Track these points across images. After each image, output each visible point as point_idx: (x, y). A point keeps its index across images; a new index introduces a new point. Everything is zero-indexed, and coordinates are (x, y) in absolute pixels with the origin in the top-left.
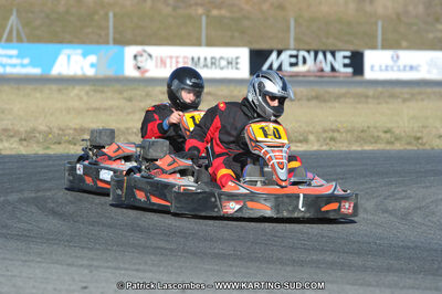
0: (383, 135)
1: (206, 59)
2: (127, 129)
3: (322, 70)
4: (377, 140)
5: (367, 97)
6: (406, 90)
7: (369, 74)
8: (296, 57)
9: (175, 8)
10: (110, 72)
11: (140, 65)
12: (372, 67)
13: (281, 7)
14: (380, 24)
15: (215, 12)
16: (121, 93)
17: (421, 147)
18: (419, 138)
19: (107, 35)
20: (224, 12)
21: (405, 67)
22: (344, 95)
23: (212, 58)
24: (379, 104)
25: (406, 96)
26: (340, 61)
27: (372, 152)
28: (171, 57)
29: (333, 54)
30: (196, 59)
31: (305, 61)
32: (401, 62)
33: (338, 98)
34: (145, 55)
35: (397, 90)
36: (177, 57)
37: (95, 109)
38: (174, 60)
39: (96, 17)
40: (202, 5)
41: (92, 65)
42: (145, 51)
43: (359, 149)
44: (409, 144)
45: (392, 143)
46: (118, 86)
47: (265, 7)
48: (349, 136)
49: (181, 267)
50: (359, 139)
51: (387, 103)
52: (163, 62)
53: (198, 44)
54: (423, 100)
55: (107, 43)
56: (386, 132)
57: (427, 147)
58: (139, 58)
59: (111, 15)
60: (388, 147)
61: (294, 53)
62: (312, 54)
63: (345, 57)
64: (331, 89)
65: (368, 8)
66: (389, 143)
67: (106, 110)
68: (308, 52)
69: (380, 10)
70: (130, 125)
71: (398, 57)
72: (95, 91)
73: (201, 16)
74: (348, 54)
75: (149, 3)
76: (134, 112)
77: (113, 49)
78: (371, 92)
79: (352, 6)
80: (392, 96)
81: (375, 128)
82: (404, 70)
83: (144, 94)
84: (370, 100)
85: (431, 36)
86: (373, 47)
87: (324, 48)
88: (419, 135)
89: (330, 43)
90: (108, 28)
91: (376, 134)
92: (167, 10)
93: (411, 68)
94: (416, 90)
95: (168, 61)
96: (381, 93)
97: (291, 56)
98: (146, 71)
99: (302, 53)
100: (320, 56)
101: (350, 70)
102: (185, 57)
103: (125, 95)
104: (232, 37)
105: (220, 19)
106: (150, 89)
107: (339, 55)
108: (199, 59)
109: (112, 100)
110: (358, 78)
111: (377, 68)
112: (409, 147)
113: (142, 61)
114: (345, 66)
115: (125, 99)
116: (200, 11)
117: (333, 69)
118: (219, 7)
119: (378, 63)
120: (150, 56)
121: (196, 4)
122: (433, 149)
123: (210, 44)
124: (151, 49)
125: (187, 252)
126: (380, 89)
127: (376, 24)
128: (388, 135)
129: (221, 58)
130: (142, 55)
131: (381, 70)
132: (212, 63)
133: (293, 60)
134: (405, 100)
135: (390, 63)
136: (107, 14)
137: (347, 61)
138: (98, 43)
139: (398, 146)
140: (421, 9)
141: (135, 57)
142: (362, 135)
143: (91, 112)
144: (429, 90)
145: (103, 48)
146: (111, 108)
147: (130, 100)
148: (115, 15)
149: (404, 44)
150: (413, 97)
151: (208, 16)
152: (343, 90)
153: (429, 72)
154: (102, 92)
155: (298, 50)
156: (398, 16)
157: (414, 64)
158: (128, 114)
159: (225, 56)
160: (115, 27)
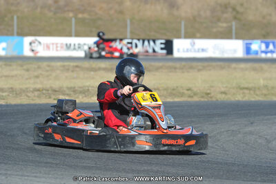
0: (186, 92)
1: (75, 45)
2: (27, 88)
3: (147, 52)
4: (182, 95)
5: (175, 68)
6: (199, 64)
7: (176, 54)
8: (131, 43)
9: (55, 13)
10: (15, 53)
11: (34, 49)
12: (178, 49)
13: (121, 12)
14: (183, 23)
15: (80, 16)
16: (22, 66)
17: (210, 99)
18: (208, 94)
19: (13, 30)
20: (86, 16)
21: (199, 49)
22: (161, 67)
23: (79, 44)
24: (183, 72)
25: (200, 68)
26: (158, 46)
27: (179, 102)
28: (53, 44)
29: (154, 41)
30: (68, 45)
31: (136, 46)
32: (196, 47)
33: (158, 69)
34: (37, 43)
35: (194, 64)
36: (57, 44)
37: (6, 76)
38: (55, 46)
39: (6, 19)
40: (72, 11)
41: (4, 49)
42: (36, 40)
43: (172, 100)
44: (202, 97)
45: (192, 97)
46: (20, 62)
47: (112, 12)
48: (165, 92)
49: (62, 175)
50: (171, 95)
51: (188, 72)
52: (48, 47)
53: (70, 35)
54: (210, 70)
55: (12, 35)
56: (188, 90)
57: (214, 99)
58: (33, 45)
59: (15, 17)
60: (190, 99)
61: (130, 41)
62: (141, 41)
63: (161, 44)
64: (153, 63)
65: (175, 13)
66: (190, 96)
67: (12, 76)
68: (139, 40)
69: (183, 14)
70: (28, 86)
71: (194, 43)
72: (6, 65)
73: (71, 18)
74: (163, 41)
75: (39, 10)
76: (30, 78)
77: (16, 39)
78: (178, 65)
79: (166, 11)
80: (191, 68)
81: (182, 87)
82: (198, 51)
83: (36, 67)
84: (177, 70)
85: (215, 30)
86: (179, 37)
87: (148, 38)
88: (208, 91)
89: (152, 34)
90: (13, 26)
91: (182, 91)
92: (50, 14)
93: (203, 50)
94: (206, 64)
95: (51, 47)
96: (184, 66)
97: (128, 43)
98: (37, 53)
99: (135, 41)
100: (146, 43)
101: (164, 52)
102: (62, 44)
103: (25, 67)
104: (91, 31)
105: (83, 20)
106: (40, 63)
107: (158, 42)
108: (70, 45)
109: (16, 70)
110: (169, 57)
111: (181, 50)
112: (202, 100)
113: (35, 46)
114: (162, 49)
115: (24, 69)
116: (71, 15)
117: (154, 51)
118: (83, 12)
119: (182, 47)
120: (40, 43)
121: (68, 11)
122: (217, 100)
123: (77, 35)
124: (40, 39)
125: (66, 165)
126: (183, 63)
127: (180, 23)
128: (189, 92)
129: (85, 44)
130: (34, 42)
131: (184, 51)
132: (79, 48)
133: (129, 45)
134: (199, 70)
135: (190, 47)
136: (12, 17)
137: (163, 46)
138: (7, 35)
139: (196, 99)
140: (208, 13)
141: (31, 44)
142: (173, 92)
143: (3, 78)
144: (214, 64)
145: (10, 38)
146: (16, 76)
147: (28, 70)
148: (18, 17)
149: (198, 35)
150: (204, 68)
151: (76, 18)
152: (160, 64)
153: (214, 53)
154: (10, 65)
155: (132, 39)
156: (194, 18)
157: (205, 48)
158: (27, 79)
159: (87, 43)
160: (18, 25)
